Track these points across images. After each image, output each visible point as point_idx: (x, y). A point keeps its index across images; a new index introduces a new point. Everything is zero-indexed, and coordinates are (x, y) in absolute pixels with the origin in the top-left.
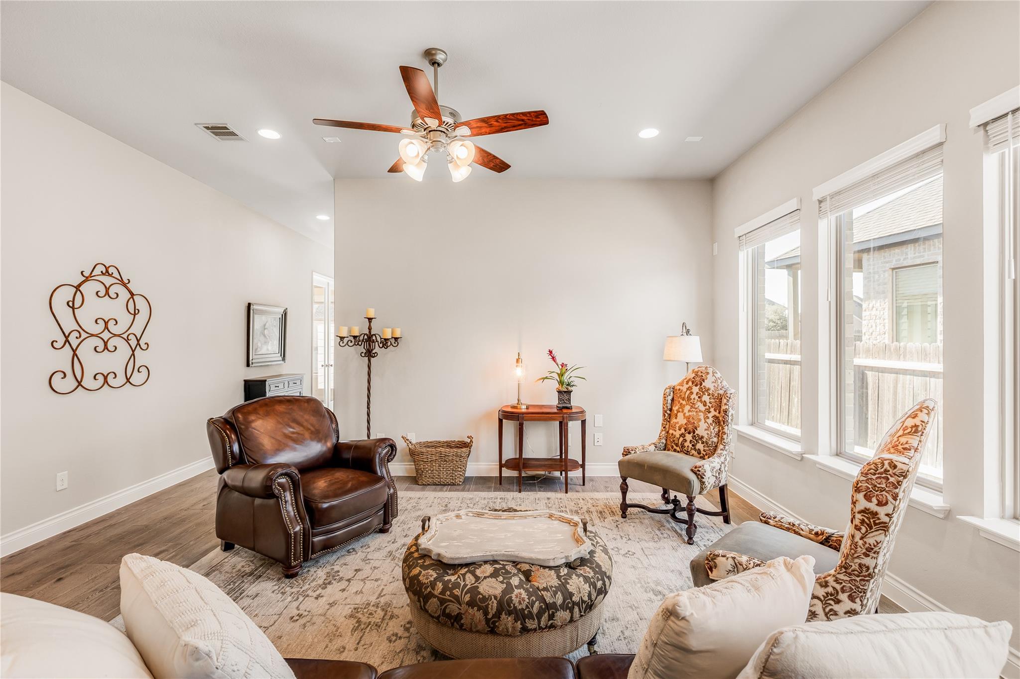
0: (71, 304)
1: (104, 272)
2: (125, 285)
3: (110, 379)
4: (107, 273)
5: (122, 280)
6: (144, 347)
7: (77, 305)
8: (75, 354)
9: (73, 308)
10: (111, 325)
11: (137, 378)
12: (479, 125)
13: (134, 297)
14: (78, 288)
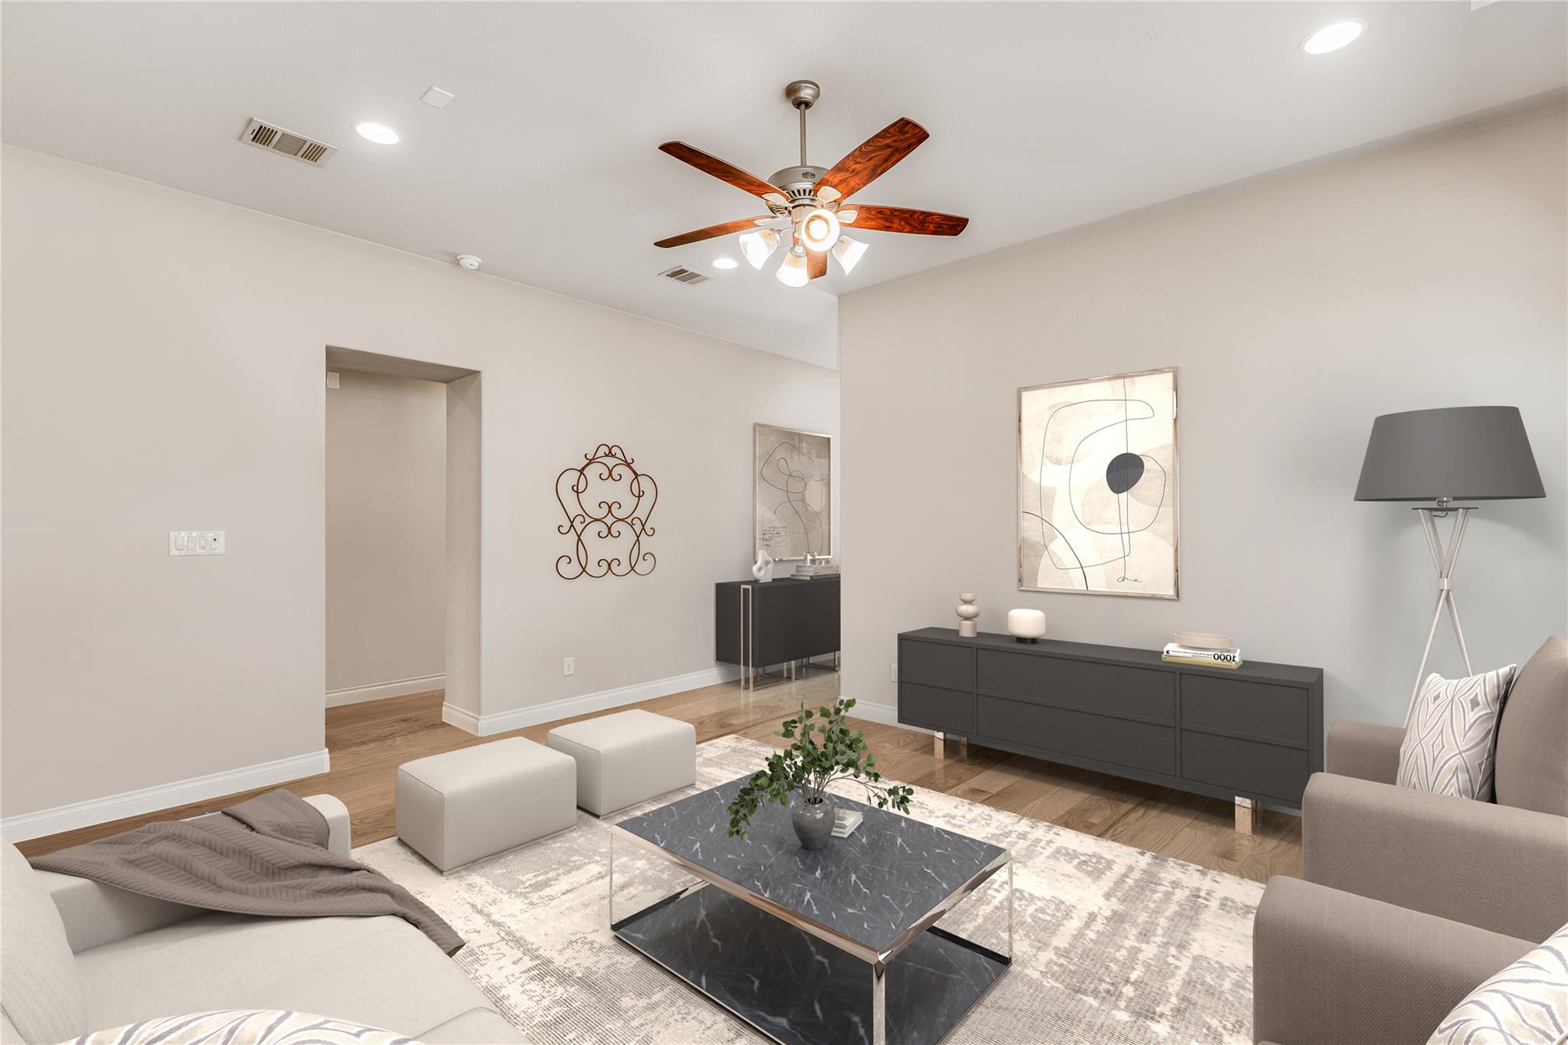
0: (575, 488)
1: (607, 453)
2: (628, 465)
3: (614, 565)
4: (610, 454)
5: (626, 461)
6: (650, 532)
7: (581, 488)
8: (579, 539)
9: (577, 492)
10: (614, 508)
11: (642, 567)
12: (841, 178)
13: (639, 478)
14: (581, 471)
